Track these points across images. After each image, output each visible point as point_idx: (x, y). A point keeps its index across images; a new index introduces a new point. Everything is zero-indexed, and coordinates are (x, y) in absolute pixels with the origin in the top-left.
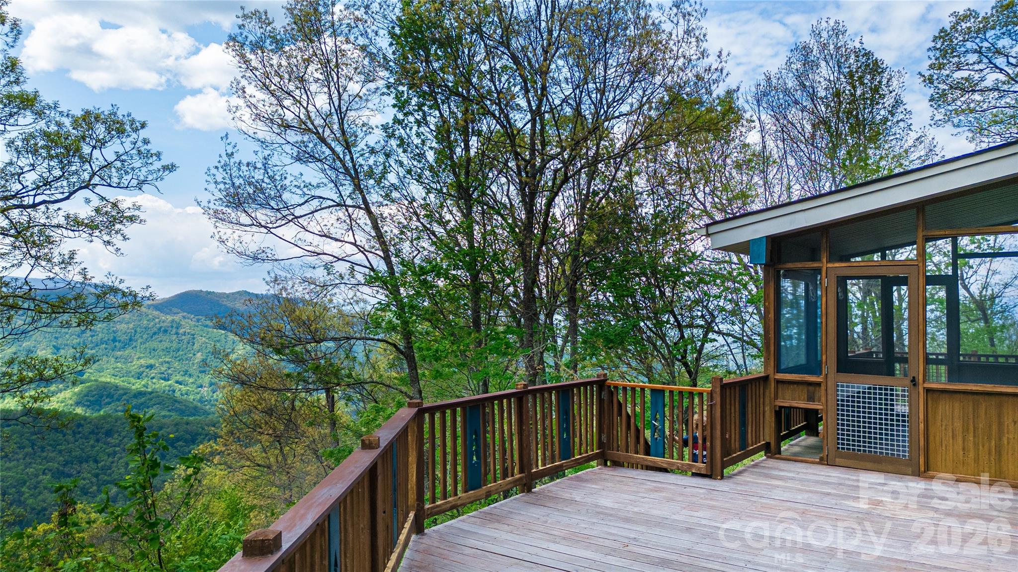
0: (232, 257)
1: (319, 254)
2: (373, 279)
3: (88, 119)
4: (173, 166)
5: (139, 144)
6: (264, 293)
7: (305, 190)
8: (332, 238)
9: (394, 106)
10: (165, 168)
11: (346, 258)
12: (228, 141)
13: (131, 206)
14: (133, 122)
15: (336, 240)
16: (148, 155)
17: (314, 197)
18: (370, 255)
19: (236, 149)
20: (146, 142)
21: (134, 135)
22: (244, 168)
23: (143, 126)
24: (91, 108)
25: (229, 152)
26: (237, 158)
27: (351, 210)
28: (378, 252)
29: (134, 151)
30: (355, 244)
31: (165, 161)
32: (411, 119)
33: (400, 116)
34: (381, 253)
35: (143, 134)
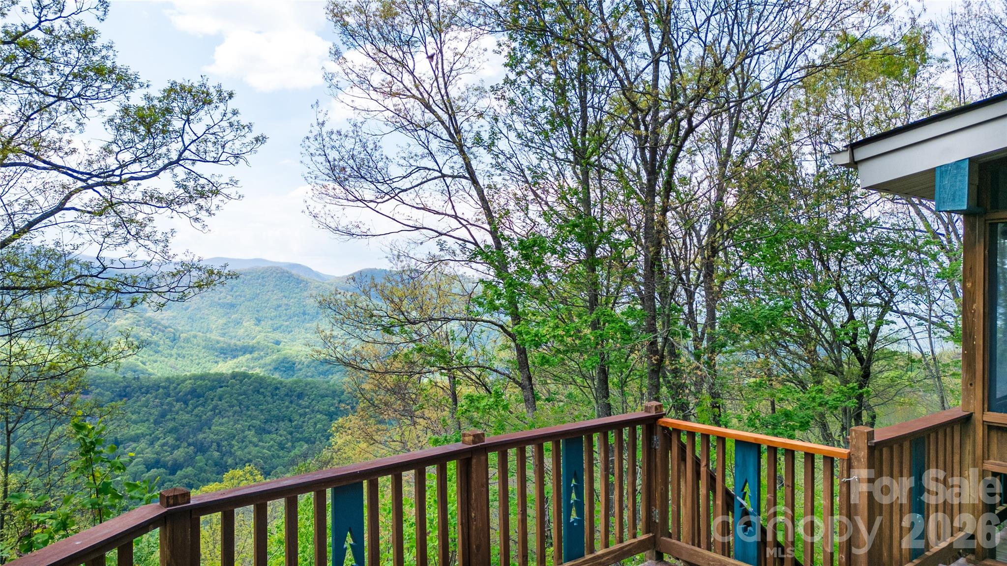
0: (328, 233)
1: (418, 228)
2: (479, 253)
3: (174, 91)
4: (263, 138)
5: (229, 115)
8: (429, 210)
9: (506, 65)
10: (257, 139)
11: (451, 233)
12: (319, 109)
13: (228, 181)
14: (220, 92)
15: (438, 213)
16: (240, 127)
17: (419, 169)
19: (328, 116)
20: (235, 113)
21: (222, 106)
22: (334, 137)
23: (231, 95)
24: (179, 81)
25: (321, 121)
26: (326, 129)
27: (448, 180)
28: (484, 226)
29: (225, 124)
30: (456, 217)
31: (256, 132)
32: (524, 78)
33: (512, 76)
34: (487, 227)
35: (232, 104)
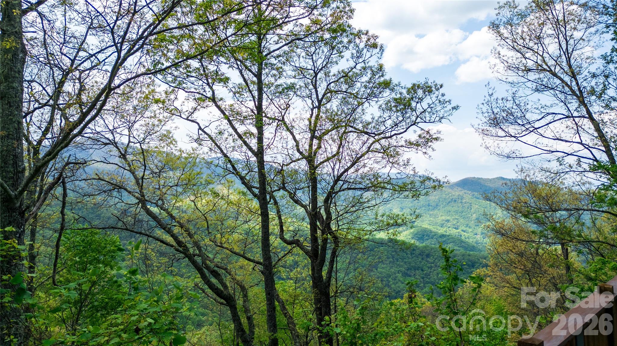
0: (495, 157)
1: (553, 152)
2: (598, 166)
3: (414, 88)
4: (458, 106)
5: (440, 97)
6: (514, 178)
7: (542, 110)
8: (562, 140)
9: (613, 39)
10: (453, 108)
11: (574, 154)
12: (490, 87)
13: (436, 132)
14: (436, 85)
15: (566, 141)
16: (445, 102)
17: (548, 114)
18: (593, 151)
19: (495, 90)
20: (443, 95)
21: (437, 93)
22: (500, 101)
23: (441, 86)
24: (415, 82)
25: (490, 93)
26: (495, 96)
27: (577, 120)
28: (600, 148)
29: (437, 101)
30: (581, 143)
31: (453, 104)
34: (603, 149)
35: (442, 91)
